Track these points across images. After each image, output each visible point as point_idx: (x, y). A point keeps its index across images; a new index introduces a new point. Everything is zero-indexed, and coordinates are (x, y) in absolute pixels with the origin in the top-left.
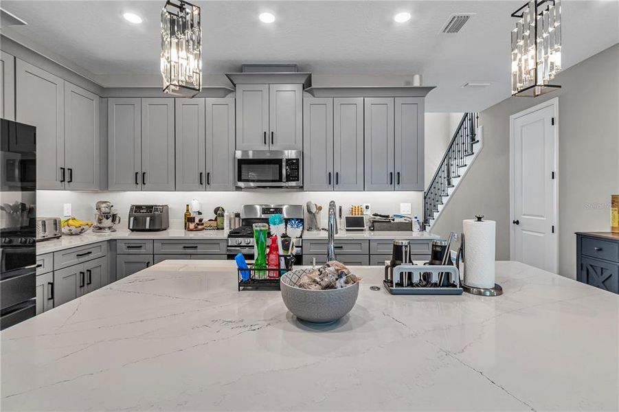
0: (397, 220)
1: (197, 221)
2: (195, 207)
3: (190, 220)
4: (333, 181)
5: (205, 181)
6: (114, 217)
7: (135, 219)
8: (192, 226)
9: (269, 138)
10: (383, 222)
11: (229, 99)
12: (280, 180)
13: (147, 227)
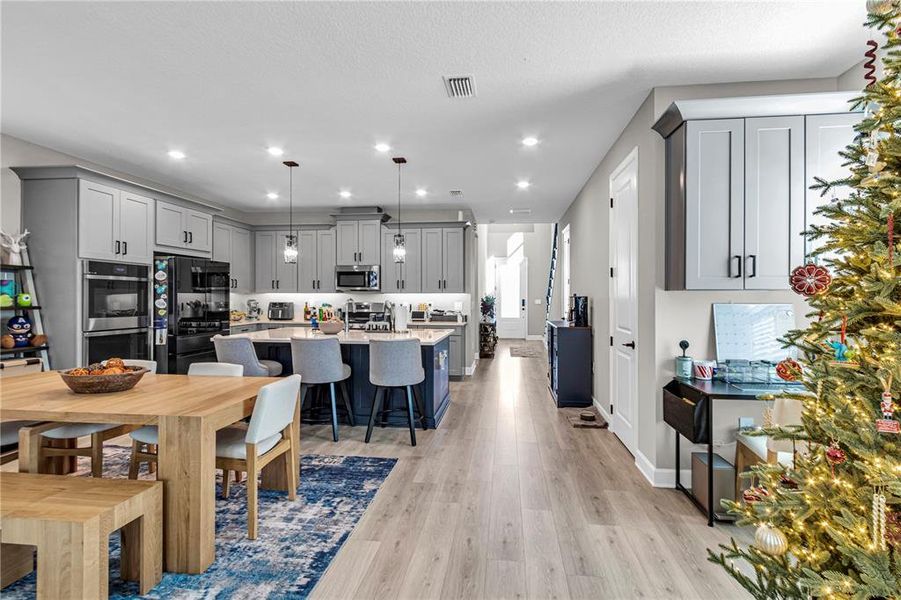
0: (448, 314)
1: (312, 313)
2: (311, 305)
3: (307, 312)
4: (401, 286)
5: (316, 286)
6: (259, 310)
7: (272, 312)
8: (308, 317)
9: (358, 257)
10: (439, 316)
11: (332, 230)
12: (364, 286)
13: (280, 316)
